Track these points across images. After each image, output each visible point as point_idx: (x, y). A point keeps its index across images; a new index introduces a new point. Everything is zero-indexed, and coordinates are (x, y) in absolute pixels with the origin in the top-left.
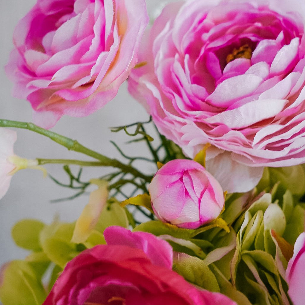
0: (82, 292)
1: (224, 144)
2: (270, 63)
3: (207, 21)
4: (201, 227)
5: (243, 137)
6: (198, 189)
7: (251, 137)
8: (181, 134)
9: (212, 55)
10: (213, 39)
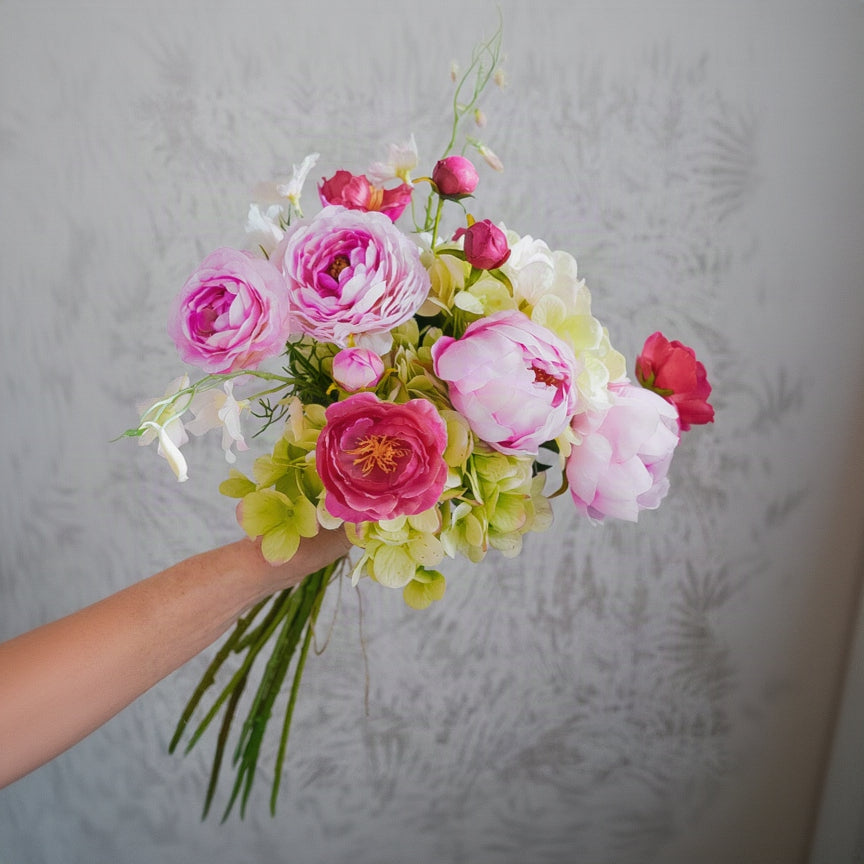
0: (342, 440)
1: (363, 327)
2: (364, 263)
3: (306, 255)
4: (379, 381)
5: (374, 315)
6: (366, 359)
7: (377, 312)
8: (333, 335)
9: (322, 274)
10: (316, 265)
